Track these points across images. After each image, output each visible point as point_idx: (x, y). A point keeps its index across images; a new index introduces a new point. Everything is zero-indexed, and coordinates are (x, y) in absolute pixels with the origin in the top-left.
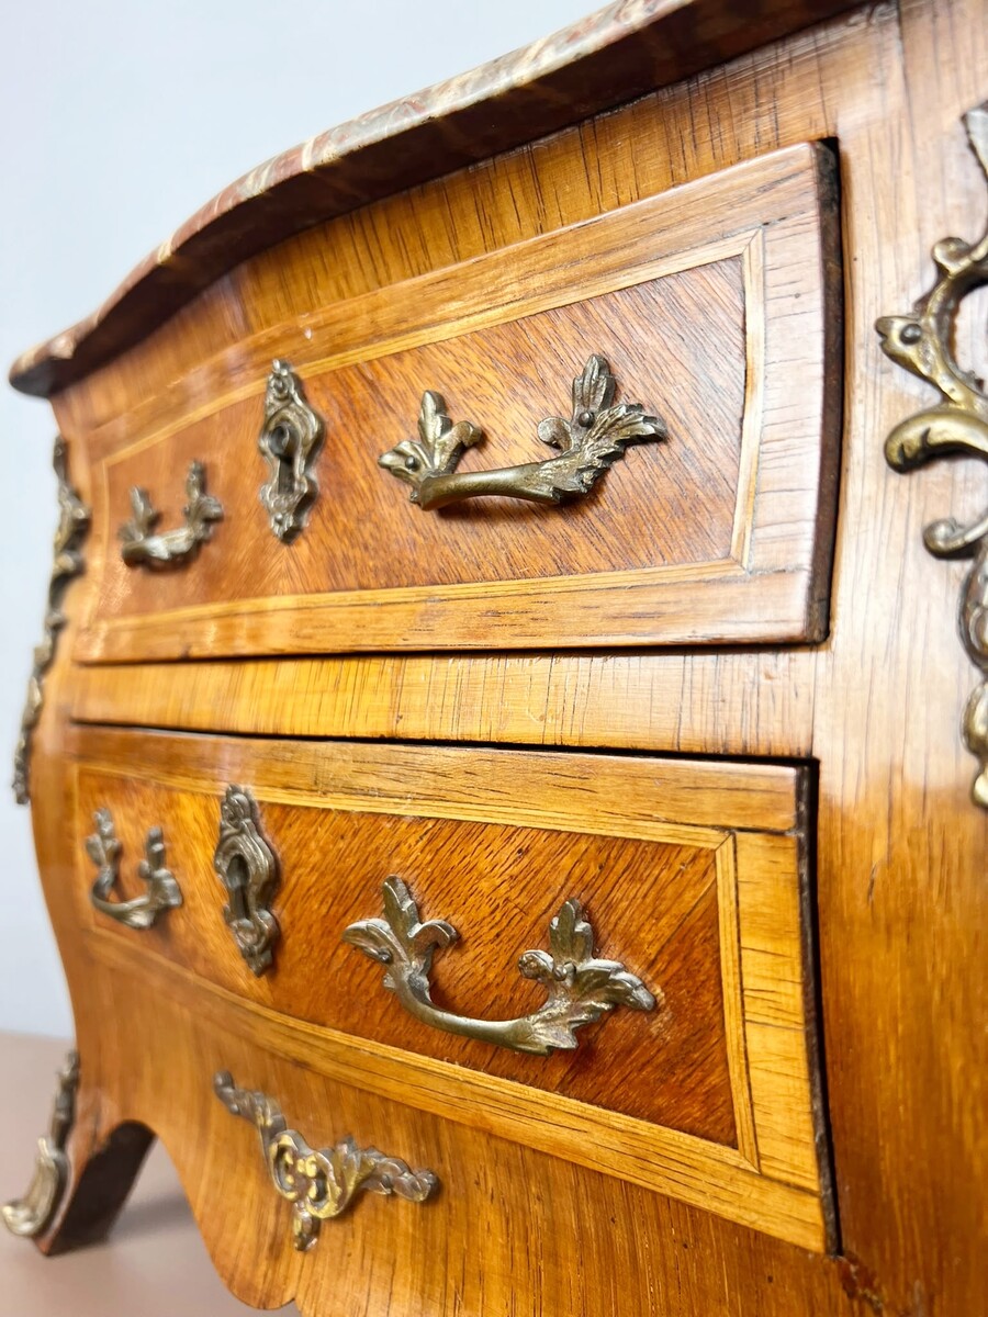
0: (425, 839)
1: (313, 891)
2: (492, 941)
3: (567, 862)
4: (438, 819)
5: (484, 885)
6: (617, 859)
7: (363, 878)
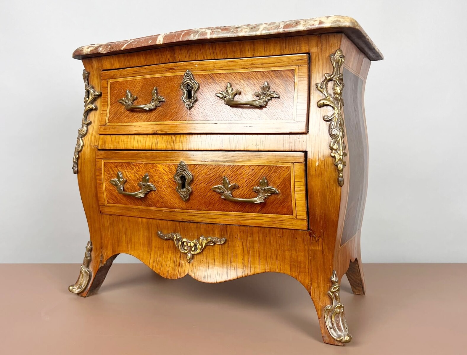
0: (231, 169)
1: (202, 181)
2: (246, 187)
3: (262, 171)
4: (234, 165)
5: (244, 176)
6: (272, 170)
7: (216, 177)
